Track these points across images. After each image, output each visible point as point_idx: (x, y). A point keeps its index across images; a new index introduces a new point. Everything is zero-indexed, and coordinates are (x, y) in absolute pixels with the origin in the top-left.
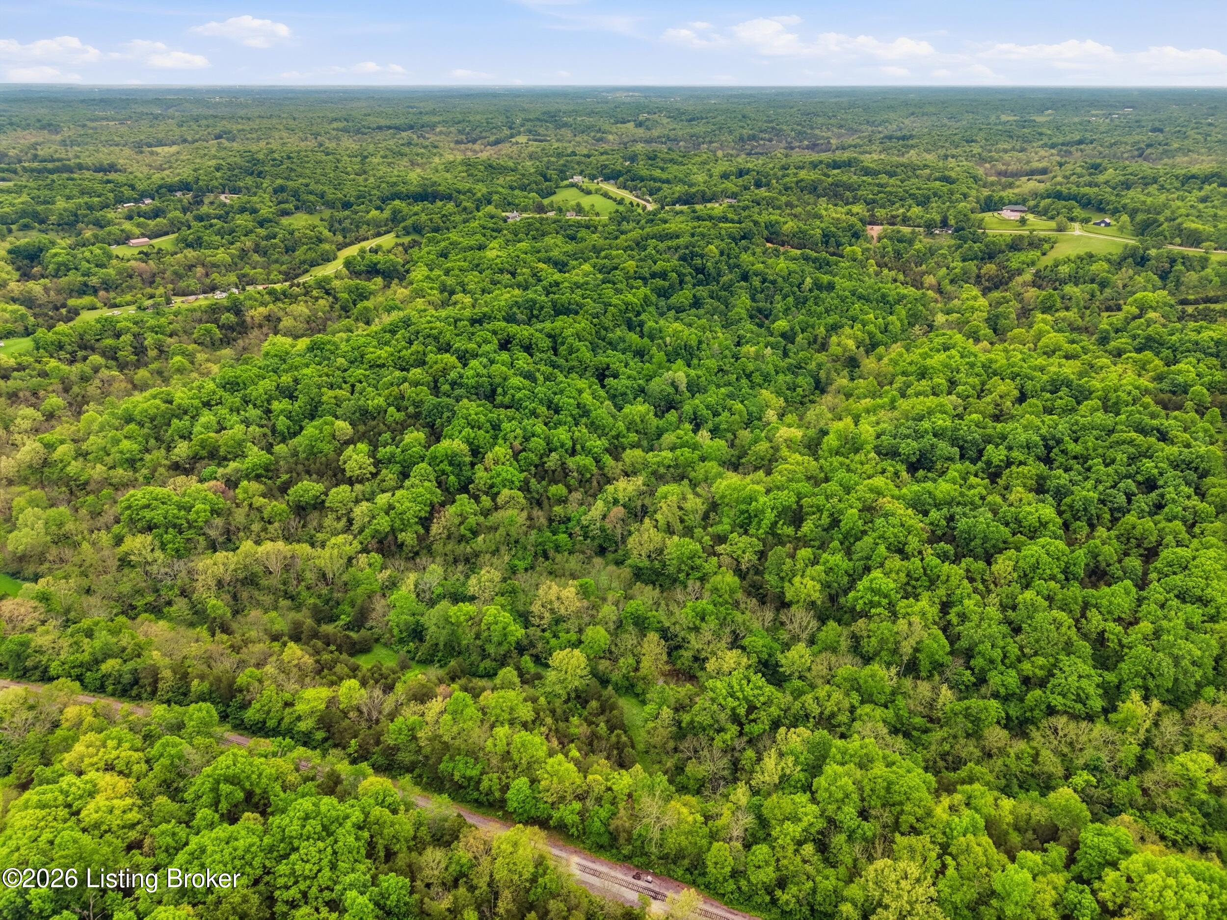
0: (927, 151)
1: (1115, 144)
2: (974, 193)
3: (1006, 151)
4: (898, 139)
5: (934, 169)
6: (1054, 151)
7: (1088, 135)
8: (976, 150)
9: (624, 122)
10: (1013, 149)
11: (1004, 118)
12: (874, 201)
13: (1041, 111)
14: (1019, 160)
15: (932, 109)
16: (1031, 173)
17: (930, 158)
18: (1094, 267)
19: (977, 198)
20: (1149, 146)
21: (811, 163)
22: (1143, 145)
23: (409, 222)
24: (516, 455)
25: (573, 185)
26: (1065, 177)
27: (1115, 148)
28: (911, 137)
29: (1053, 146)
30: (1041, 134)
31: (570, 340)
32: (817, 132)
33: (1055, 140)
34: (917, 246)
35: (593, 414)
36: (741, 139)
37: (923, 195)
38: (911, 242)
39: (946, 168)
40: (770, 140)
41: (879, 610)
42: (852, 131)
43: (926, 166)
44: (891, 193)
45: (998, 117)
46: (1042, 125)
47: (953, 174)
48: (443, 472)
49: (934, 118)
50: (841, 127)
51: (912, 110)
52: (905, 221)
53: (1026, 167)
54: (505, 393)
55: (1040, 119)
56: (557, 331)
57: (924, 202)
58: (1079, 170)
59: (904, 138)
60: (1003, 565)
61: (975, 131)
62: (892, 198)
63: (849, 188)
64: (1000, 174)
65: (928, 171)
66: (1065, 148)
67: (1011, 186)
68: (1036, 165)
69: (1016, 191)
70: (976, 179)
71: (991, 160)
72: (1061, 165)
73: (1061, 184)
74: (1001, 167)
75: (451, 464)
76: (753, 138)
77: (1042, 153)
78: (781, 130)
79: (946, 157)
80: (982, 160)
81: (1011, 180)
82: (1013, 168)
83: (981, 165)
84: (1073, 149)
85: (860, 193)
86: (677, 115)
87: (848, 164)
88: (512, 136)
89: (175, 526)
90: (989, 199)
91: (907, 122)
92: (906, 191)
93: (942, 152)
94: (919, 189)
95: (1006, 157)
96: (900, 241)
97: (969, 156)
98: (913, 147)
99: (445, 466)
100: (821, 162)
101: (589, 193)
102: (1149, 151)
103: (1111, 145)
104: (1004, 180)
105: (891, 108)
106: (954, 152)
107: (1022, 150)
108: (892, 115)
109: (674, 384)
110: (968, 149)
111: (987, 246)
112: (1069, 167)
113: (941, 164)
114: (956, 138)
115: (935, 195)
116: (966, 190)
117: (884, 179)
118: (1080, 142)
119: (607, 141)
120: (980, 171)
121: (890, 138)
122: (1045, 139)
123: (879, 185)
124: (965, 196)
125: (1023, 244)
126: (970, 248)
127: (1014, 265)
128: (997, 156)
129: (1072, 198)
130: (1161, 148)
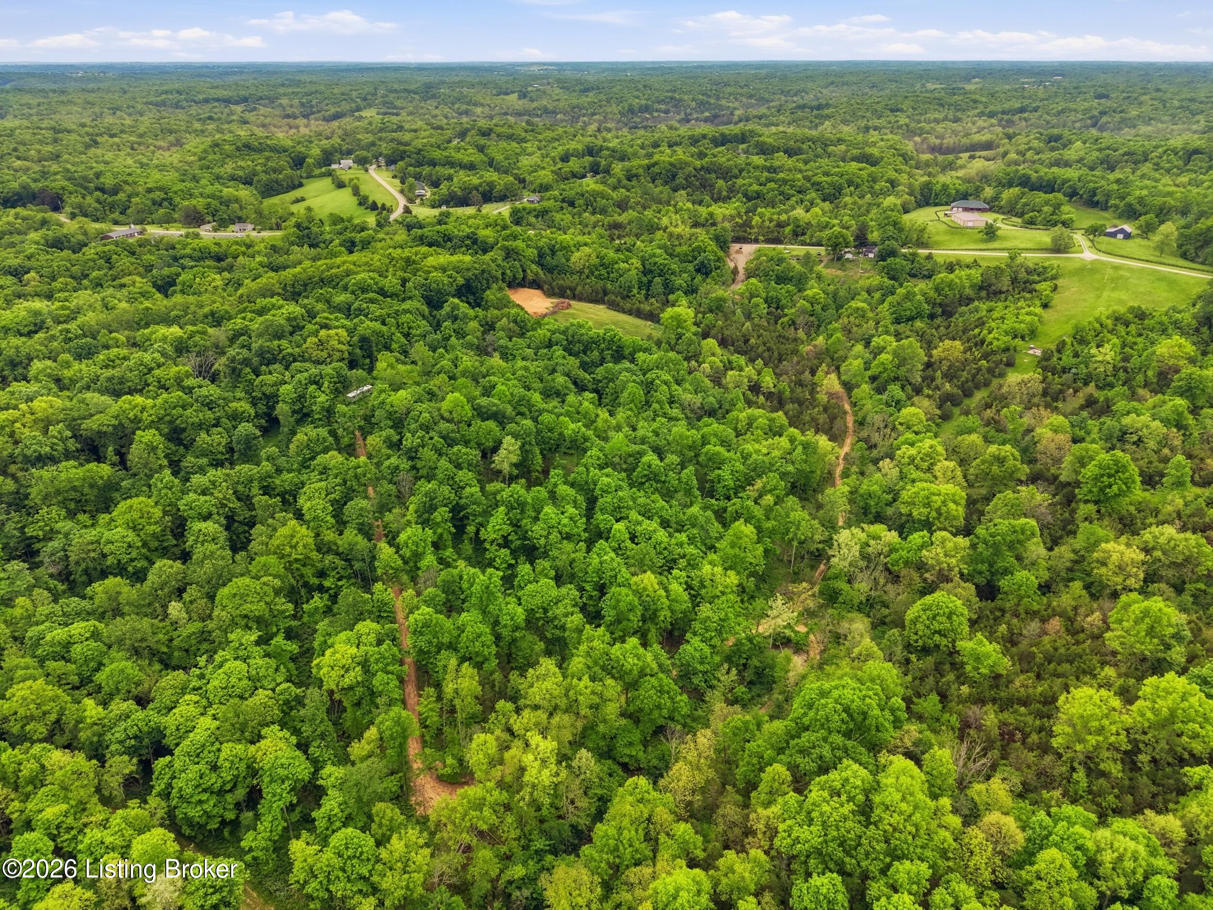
0: (845, 122)
1: (1063, 111)
2: (904, 178)
3: (937, 121)
4: (812, 108)
5: (852, 145)
6: (993, 121)
7: (1026, 102)
8: (903, 120)
9: (507, 94)
10: (946, 119)
11: (930, 86)
12: (759, 196)
13: (968, 79)
14: (955, 133)
15: (854, 79)
16: (973, 148)
17: (847, 130)
19: (910, 186)
20: (1103, 113)
21: (691, 137)
22: (1096, 113)
26: (1019, 153)
27: (1063, 117)
28: (828, 106)
29: (991, 115)
30: (975, 101)
32: (723, 102)
33: (991, 108)
34: (813, 290)
36: (631, 110)
37: (832, 184)
38: (800, 282)
39: (866, 143)
40: (667, 112)
42: (762, 101)
43: (840, 141)
44: (785, 182)
45: (923, 86)
46: (974, 92)
47: (875, 151)
49: (855, 88)
50: (751, 96)
51: (831, 79)
52: (799, 233)
53: (965, 141)
55: (969, 87)
57: (832, 196)
58: (1035, 144)
59: (819, 107)
61: (900, 99)
62: (786, 189)
63: (726, 174)
64: (933, 149)
65: (843, 147)
66: (1007, 117)
67: (950, 166)
68: (977, 138)
69: (961, 173)
70: (906, 158)
71: (921, 132)
72: (1010, 137)
73: (1017, 163)
74: (934, 141)
76: (646, 109)
77: (981, 123)
79: (867, 129)
80: (910, 133)
81: (951, 157)
82: (949, 141)
83: (909, 138)
84: (1016, 118)
85: (740, 182)
87: (742, 138)
88: (359, 110)
90: (927, 187)
91: (824, 91)
92: (807, 179)
93: (863, 123)
94: (826, 174)
95: (939, 128)
96: (781, 279)
97: (895, 128)
100: (704, 137)
102: (1104, 119)
103: (1059, 113)
104: (940, 158)
105: (810, 78)
106: (876, 122)
107: (956, 120)
108: (810, 85)
110: (893, 119)
111: (938, 289)
112: (1021, 139)
113: (860, 138)
114: (879, 107)
115: (850, 183)
116: (893, 175)
117: (781, 159)
118: (1022, 110)
120: (909, 146)
121: (802, 107)
122: (981, 107)
123: (773, 170)
124: (893, 183)
125: (1005, 283)
126: (909, 296)
127: (996, 338)
128: (927, 127)
129: (1049, 187)
130: (1117, 117)
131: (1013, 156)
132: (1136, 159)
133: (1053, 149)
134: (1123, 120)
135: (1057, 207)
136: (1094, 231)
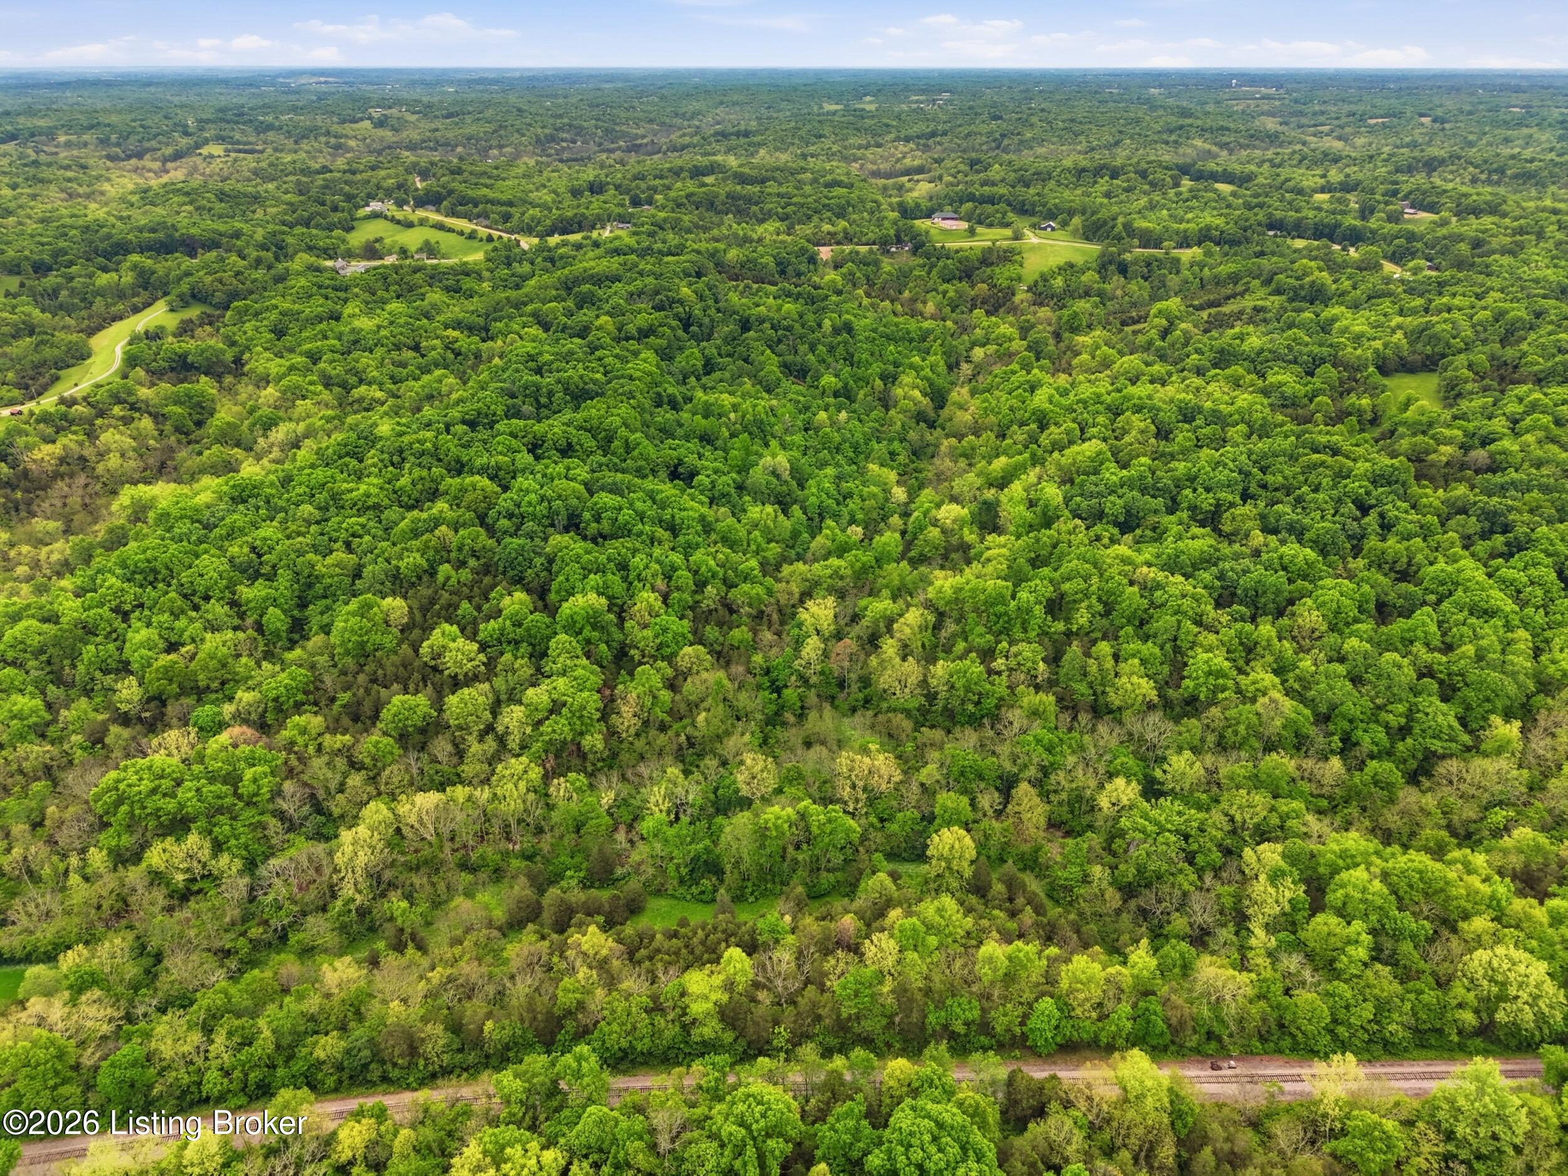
0: (778, 149)
1: (969, 135)
4: (735, 135)
5: (811, 172)
6: (912, 145)
7: (933, 125)
8: (832, 147)
9: (355, 121)
10: (869, 144)
11: (828, 107)
16: (909, 172)
18: (1084, 278)
22: (997, 135)
23: (184, 287)
24: (665, 598)
25: (376, 215)
29: (907, 139)
30: (884, 125)
31: (623, 432)
32: (626, 128)
33: (904, 132)
34: (885, 268)
35: (719, 526)
38: (876, 264)
40: (573, 141)
41: (1227, 694)
42: (669, 127)
43: (799, 169)
45: (822, 107)
46: (877, 114)
48: (588, 642)
53: (898, 166)
54: (598, 519)
55: (868, 107)
56: (595, 422)
58: (962, 167)
59: (740, 134)
60: (1309, 615)
64: (874, 175)
65: (808, 175)
66: (922, 142)
68: (908, 162)
71: (855, 158)
72: (935, 161)
74: (871, 166)
75: (594, 627)
77: (902, 148)
78: (581, 128)
79: (804, 156)
81: (896, 181)
82: (884, 166)
84: (931, 142)
86: (426, 110)
87: (713, 169)
88: (198, 146)
89: (220, 810)
93: (796, 150)
95: (869, 154)
96: (863, 263)
98: (760, 145)
99: (587, 632)
101: (409, 225)
102: (1006, 142)
109: (775, 473)
111: (958, 262)
114: (803, 133)
118: (933, 134)
119: (349, 150)
121: (723, 134)
125: (994, 259)
126: (945, 267)
127: (1003, 282)
128: (859, 153)
129: (991, 200)
130: (1016, 138)
131: (948, 179)
132: (1043, 177)
133: (978, 172)
134: (1021, 142)
135: (1004, 214)
136: (1034, 226)
